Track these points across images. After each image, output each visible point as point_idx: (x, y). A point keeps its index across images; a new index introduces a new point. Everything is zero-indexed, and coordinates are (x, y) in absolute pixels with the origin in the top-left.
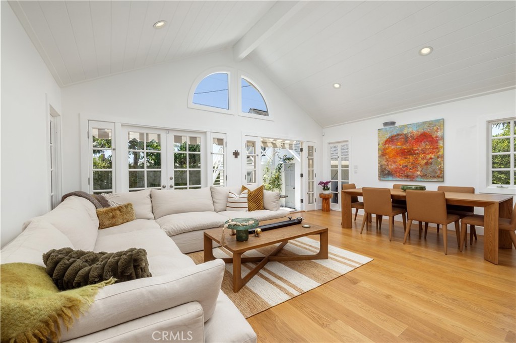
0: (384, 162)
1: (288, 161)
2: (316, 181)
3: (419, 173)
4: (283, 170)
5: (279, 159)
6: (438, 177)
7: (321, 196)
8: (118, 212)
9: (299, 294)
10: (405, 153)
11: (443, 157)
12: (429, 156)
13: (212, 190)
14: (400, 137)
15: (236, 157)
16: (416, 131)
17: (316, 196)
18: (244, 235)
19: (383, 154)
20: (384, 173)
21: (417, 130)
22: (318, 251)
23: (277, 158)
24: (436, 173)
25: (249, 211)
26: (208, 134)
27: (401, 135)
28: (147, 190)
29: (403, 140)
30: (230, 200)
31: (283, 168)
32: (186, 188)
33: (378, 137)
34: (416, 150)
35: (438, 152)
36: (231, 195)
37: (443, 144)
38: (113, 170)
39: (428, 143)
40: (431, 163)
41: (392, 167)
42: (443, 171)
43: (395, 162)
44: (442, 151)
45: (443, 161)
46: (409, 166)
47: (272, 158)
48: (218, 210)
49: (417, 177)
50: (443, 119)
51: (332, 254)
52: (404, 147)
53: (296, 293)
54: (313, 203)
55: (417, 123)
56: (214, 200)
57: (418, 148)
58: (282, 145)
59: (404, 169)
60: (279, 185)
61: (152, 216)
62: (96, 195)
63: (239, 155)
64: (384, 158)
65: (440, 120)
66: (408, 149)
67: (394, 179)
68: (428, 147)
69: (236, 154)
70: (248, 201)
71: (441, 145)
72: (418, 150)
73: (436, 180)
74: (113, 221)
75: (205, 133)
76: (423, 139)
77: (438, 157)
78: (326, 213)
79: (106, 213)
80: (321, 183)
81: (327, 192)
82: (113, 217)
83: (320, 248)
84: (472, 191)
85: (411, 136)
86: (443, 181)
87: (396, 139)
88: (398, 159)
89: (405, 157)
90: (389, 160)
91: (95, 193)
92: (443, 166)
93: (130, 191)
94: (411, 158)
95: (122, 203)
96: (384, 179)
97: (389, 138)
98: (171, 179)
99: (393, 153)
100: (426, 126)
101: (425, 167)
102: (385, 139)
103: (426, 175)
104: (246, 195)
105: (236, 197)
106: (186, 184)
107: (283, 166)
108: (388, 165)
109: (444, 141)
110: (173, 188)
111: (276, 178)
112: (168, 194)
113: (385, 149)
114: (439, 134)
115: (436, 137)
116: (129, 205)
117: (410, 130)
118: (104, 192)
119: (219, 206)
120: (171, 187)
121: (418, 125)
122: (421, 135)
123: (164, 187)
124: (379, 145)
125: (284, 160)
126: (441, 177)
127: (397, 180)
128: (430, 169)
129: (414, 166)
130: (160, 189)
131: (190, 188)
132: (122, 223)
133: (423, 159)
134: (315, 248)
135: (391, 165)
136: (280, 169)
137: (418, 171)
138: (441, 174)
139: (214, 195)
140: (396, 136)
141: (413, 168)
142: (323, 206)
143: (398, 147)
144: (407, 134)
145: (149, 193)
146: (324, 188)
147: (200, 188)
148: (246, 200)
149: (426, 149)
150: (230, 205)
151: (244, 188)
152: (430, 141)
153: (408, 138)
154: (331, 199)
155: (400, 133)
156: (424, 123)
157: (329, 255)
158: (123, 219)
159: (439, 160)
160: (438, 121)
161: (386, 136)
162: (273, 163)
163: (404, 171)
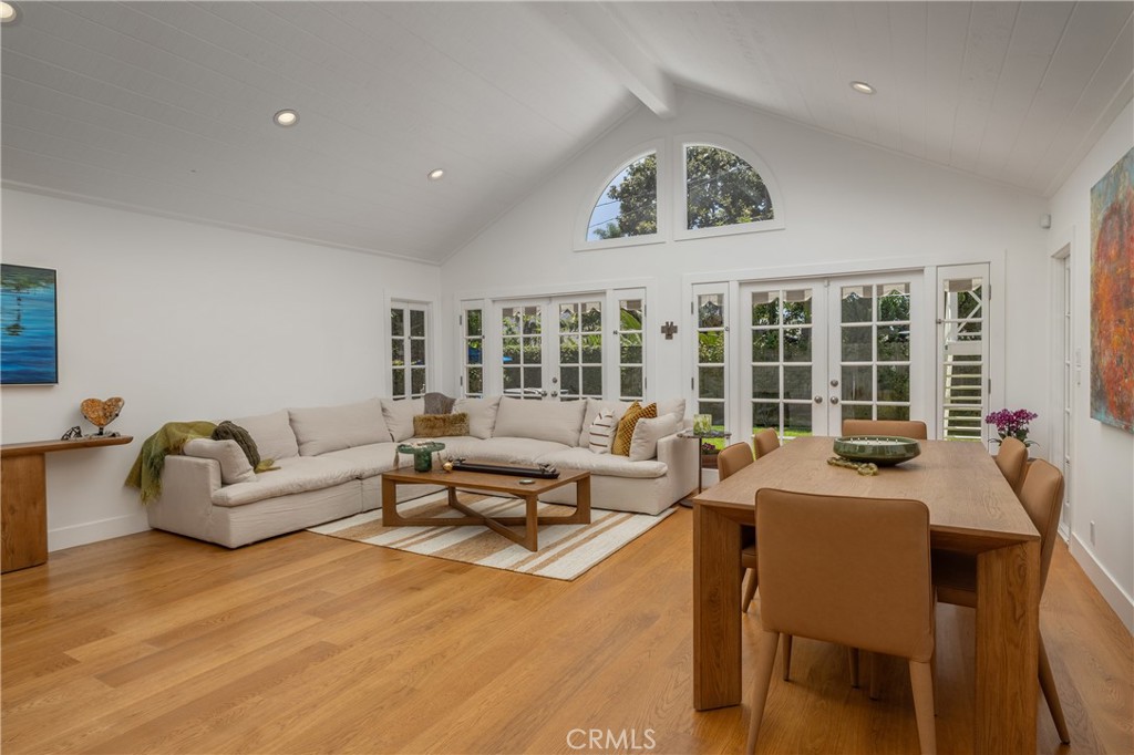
0: (1096, 340)
2: (992, 406)
10: (1121, 297)
13: (587, 406)
14: (1115, 221)
15: (669, 336)
16: (1133, 188)
19: (1095, 300)
20: (1097, 390)
25: (610, 453)
27: (1116, 209)
29: (1118, 233)
41: (1105, 362)
43: (1108, 341)
52: (1119, 268)
59: (1118, 374)
61: (488, 435)
63: (676, 332)
64: (1097, 317)
66: (1123, 276)
67: (1106, 418)
69: (669, 331)
75: (605, 294)
82: (431, 426)
87: (1110, 232)
88: (1112, 325)
89: (1120, 313)
90: (1102, 326)
94: (1127, 323)
96: (1095, 415)
97: (1102, 229)
98: (555, 381)
99: (1107, 296)
102: (1098, 234)
106: (577, 393)
108: (1100, 354)
110: (558, 399)
113: (1097, 280)
116: (462, 415)
117: (1126, 183)
120: (555, 395)
135: (1104, 352)
140: (1109, 216)
143: (1112, 267)
144: (1123, 204)
153: (1123, 220)
155: (1115, 200)
161: (1099, 218)
163: (1118, 382)
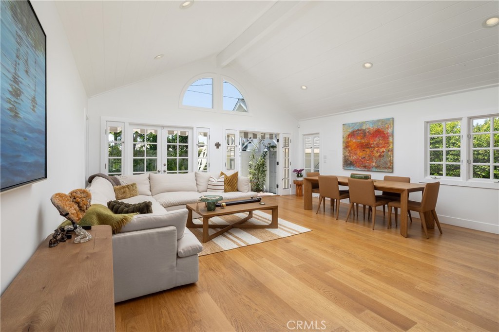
0: (347, 154)
1: (272, 149)
2: (291, 169)
3: (374, 164)
4: (267, 157)
5: (264, 147)
6: (389, 168)
7: (295, 182)
8: (127, 189)
9: (245, 245)
10: (364, 146)
11: (392, 151)
12: (381, 150)
13: (197, 175)
14: (360, 132)
15: (218, 147)
16: (371, 127)
17: (291, 182)
18: (213, 207)
19: (347, 146)
20: (347, 163)
21: (373, 127)
22: (271, 222)
23: (262, 146)
24: (387, 164)
25: (225, 192)
26: (195, 129)
27: (360, 130)
28: (146, 174)
29: (362, 135)
30: (210, 183)
31: (268, 155)
32: (176, 173)
33: (343, 131)
34: (372, 144)
35: (389, 147)
36: (211, 179)
37: (393, 140)
38: (122, 158)
39: (381, 138)
40: (383, 156)
41: (354, 158)
42: (393, 163)
43: (355, 154)
44: (391, 145)
45: (393, 154)
46: (366, 158)
47: (258, 146)
48: (200, 190)
49: (373, 167)
50: (393, 118)
51: (280, 225)
52: (363, 141)
53: (243, 245)
54: (288, 188)
55: (373, 121)
56: (198, 183)
57: (374, 142)
58: (263, 135)
59: (363, 160)
60: (264, 171)
61: (150, 193)
62: (111, 176)
64: (347, 149)
65: (390, 119)
66: (365, 142)
67: (355, 169)
68: (381, 142)
69: (218, 145)
70: (225, 184)
71: (391, 140)
72: (373, 144)
73: (386, 171)
74: (124, 195)
75: (192, 128)
76: (377, 135)
77: (389, 151)
78: (298, 197)
79: (119, 189)
80: (295, 171)
81: (300, 179)
82: (124, 192)
83: (271, 220)
84: (408, 180)
85: (368, 132)
86: (392, 172)
87: (357, 134)
88: (358, 151)
89: (363, 149)
90: (351, 151)
91: (109, 175)
92: (393, 159)
93: (134, 174)
94: (368, 151)
95: (129, 183)
96: (347, 168)
97: (351, 133)
98: (165, 165)
99: (355, 146)
100: (380, 124)
101: (379, 159)
102: (348, 133)
103: (379, 166)
104: (223, 180)
105: (215, 181)
106: (176, 170)
107: (268, 153)
108: (350, 156)
109: (393, 137)
110: (166, 173)
111: (261, 165)
112: (163, 177)
113: (348, 142)
114: (390, 131)
115: (387, 134)
116: (134, 184)
117: (368, 126)
118: (117, 175)
119: (201, 188)
120: (165, 171)
121: (374, 122)
122: (376, 131)
123: (159, 171)
124: (343, 138)
125: (268, 148)
126: (391, 169)
127: (356, 170)
128: (382, 160)
129: (371, 159)
130: (156, 173)
131: (180, 173)
132: (130, 197)
133: (377, 152)
134: (268, 220)
135: (353, 156)
136: (265, 156)
137: (373, 162)
138: (391, 165)
139: (198, 179)
140: (356, 131)
141: (370, 159)
142: (297, 192)
143: (358, 140)
144: (365, 130)
145: (148, 176)
146: (298, 175)
147: (187, 172)
148: (223, 184)
149: (380, 143)
150: (211, 187)
151: (222, 174)
152: (383, 137)
153: (366, 133)
154: (303, 185)
155: (360, 128)
156: (379, 121)
157: (279, 226)
158: (130, 194)
159: (389, 153)
160: (388, 119)
161: (349, 130)
162: (259, 151)
163: (363, 162)
